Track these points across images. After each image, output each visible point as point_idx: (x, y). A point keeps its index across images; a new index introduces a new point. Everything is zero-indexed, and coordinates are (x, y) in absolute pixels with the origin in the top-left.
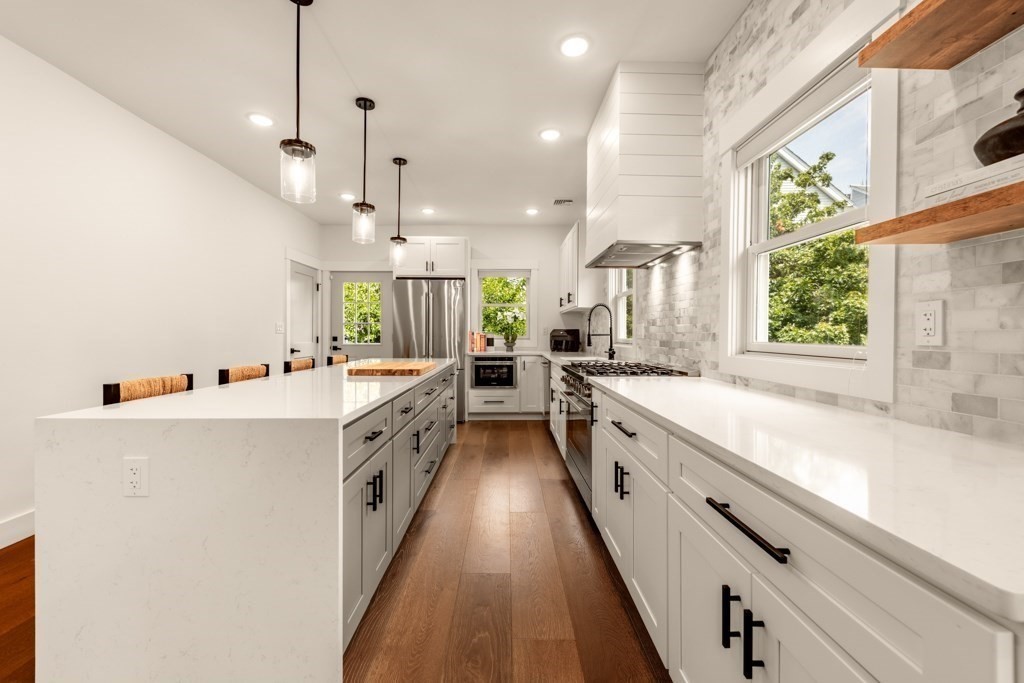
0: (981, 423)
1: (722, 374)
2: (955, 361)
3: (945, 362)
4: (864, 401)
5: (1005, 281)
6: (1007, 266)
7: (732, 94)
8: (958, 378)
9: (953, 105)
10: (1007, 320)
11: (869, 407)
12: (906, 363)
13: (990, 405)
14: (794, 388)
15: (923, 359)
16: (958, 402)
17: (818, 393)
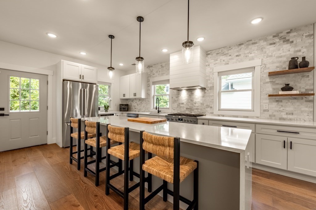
0: (273, 118)
1: (214, 115)
2: (270, 111)
3: (268, 111)
4: (254, 117)
5: (276, 102)
6: (276, 100)
7: (217, 62)
8: (270, 113)
9: (269, 81)
10: (276, 106)
11: (255, 117)
12: (262, 111)
13: (274, 116)
14: (238, 116)
15: (265, 111)
16: (270, 116)
17: (244, 116)
